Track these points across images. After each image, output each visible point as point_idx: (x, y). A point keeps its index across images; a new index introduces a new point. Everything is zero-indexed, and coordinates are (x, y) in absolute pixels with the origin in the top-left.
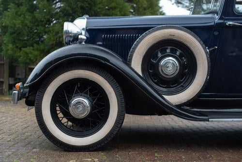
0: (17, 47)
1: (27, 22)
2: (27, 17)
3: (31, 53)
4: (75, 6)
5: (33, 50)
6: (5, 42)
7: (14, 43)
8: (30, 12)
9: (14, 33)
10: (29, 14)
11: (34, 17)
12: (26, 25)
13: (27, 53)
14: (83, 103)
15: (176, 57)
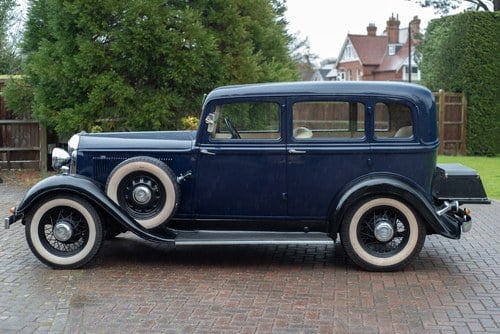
0: (52, 108)
1: (64, 70)
2: (64, 63)
3: (71, 118)
4: (130, 47)
5: (73, 113)
6: (35, 98)
7: (47, 101)
8: (68, 54)
9: (47, 85)
10: (67, 57)
11: (73, 63)
12: (64, 76)
13: (65, 119)
14: (65, 228)
15: (147, 186)
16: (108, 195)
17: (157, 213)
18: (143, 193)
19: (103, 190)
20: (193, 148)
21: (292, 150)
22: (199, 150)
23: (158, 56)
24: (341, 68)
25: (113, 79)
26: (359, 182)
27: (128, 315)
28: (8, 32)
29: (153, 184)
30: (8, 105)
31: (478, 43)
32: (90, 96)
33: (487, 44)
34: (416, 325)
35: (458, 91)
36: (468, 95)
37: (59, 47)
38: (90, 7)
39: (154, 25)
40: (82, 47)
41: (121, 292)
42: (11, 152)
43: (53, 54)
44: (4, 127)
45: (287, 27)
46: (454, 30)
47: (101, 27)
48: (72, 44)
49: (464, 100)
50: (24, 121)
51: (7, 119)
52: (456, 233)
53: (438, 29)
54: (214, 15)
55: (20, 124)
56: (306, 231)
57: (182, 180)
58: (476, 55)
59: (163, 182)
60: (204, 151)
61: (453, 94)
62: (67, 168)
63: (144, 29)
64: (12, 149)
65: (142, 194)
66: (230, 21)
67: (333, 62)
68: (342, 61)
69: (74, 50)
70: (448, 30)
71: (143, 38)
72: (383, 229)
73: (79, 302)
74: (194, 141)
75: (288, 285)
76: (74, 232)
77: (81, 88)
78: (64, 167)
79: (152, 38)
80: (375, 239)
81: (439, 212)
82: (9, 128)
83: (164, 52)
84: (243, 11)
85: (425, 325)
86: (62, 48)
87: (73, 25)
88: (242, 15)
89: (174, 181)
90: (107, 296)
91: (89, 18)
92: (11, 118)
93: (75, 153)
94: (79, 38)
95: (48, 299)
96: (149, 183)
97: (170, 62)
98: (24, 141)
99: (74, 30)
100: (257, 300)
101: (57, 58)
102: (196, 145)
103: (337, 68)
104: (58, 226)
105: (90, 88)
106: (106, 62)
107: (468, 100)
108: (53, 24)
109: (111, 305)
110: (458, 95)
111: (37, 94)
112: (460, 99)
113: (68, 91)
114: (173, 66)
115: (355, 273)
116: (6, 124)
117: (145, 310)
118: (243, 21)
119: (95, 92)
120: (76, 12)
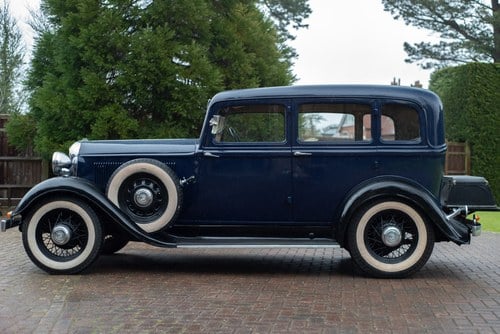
0: (55, 140)
1: (68, 103)
2: (68, 96)
4: (134, 80)
6: (38, 132)
7: (50, 133)
8: (72, 87)
9: (50, 119)
10: (72, 90)
11: (78, 96)
12: (67, 108)
14: (63, 231)
15: (149, 188)
16: (109, 197)
17: (159, 216)
18: (144, 195)
19: (104, 192)
20: (197, 151)
21: (298, 153)
22: (202, 153)
23: (163, 89)
24: (344, 132)
25: (116, 111)
26: (365, 186)
27: (127, 307)
28: (14, 90)
29: (155, 187)
30: (10, 140)
31: (480, 94)
32: (93, 128)
33: (488, 94)
34: (428, 316)
35: (462, 141)
36: (471, 145)
37: (64, 81)
38: (95, 41)
39: (159, 58)
40: (85, 80)
41: (119, 290)
42: (12, 188)
43: (58, 88)
44: (5, 164)
45: (292, 68)
46: (456, 80)
47: (106, 61)
48: (76, 78)
49: (467, 150)
50: (27, 157)
51: (9, 155)
52: (465, 239)
53: (440, 81)
54: (219, 51)
55: (21, 161)
56: (312, 237)
57: (184, 184)
58: (479, 105)
59: (166, 184)
60: (208, 153)
61: (456, 144)
62: (67, 170)
63: (150, 62)
64: (13, 186)
65: (144, 197)
66: (236, 57)
67: (336, 128)
68: (345, 125)
69: (78, 83)
70: (450, 81)
71: (149, 70)
72: (391, 233)
73: (75, 298)
74: (198, 146)
75: (293, 287)
76: (72, 235)
77: (85, 121)
78: (63, 169)
79: (157, 71)
80: (383, 245)
81: (448, 217)
82: (11, 165)
83: (169, 85)
84: (248, 48)
85: (437, 315)
86: (67, 81)
87: (79, 59)
88: (246, 51)
89: (177, 184)
90: (104, 294)
91: (95, 51)
92: (13, 155)
93: (76, 159)
94: (83, 70)
95: (42, 296)
96: (151, 186)
97: (175, 96)
98: (26, 179)
99: (79, 63)
100: (261, 297)
101: (61, 91)
102: (200, 149)
103: (340, 131)
104: (56, 229)
105: (93, 120)
106: (111, 94)
107: (472, 150)
108: (58, 60)
109: (108, 301)
110: (461, 144)
111: (39, 127)
112: (462, 149)
113: (70, 123)
114: (178, 100)
115: (362, 280)
116: (8, 161)
117: (145, 303)
118: (249, 57)
119: (98, 123)
120: (81, 45)
